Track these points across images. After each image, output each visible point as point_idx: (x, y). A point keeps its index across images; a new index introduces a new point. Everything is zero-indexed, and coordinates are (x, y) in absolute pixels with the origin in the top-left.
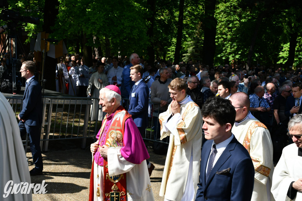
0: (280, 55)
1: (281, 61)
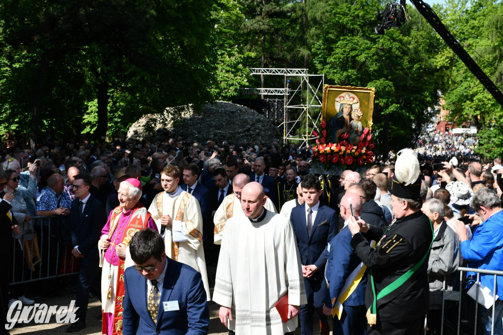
0: (84, 119)
1: (87, 129)
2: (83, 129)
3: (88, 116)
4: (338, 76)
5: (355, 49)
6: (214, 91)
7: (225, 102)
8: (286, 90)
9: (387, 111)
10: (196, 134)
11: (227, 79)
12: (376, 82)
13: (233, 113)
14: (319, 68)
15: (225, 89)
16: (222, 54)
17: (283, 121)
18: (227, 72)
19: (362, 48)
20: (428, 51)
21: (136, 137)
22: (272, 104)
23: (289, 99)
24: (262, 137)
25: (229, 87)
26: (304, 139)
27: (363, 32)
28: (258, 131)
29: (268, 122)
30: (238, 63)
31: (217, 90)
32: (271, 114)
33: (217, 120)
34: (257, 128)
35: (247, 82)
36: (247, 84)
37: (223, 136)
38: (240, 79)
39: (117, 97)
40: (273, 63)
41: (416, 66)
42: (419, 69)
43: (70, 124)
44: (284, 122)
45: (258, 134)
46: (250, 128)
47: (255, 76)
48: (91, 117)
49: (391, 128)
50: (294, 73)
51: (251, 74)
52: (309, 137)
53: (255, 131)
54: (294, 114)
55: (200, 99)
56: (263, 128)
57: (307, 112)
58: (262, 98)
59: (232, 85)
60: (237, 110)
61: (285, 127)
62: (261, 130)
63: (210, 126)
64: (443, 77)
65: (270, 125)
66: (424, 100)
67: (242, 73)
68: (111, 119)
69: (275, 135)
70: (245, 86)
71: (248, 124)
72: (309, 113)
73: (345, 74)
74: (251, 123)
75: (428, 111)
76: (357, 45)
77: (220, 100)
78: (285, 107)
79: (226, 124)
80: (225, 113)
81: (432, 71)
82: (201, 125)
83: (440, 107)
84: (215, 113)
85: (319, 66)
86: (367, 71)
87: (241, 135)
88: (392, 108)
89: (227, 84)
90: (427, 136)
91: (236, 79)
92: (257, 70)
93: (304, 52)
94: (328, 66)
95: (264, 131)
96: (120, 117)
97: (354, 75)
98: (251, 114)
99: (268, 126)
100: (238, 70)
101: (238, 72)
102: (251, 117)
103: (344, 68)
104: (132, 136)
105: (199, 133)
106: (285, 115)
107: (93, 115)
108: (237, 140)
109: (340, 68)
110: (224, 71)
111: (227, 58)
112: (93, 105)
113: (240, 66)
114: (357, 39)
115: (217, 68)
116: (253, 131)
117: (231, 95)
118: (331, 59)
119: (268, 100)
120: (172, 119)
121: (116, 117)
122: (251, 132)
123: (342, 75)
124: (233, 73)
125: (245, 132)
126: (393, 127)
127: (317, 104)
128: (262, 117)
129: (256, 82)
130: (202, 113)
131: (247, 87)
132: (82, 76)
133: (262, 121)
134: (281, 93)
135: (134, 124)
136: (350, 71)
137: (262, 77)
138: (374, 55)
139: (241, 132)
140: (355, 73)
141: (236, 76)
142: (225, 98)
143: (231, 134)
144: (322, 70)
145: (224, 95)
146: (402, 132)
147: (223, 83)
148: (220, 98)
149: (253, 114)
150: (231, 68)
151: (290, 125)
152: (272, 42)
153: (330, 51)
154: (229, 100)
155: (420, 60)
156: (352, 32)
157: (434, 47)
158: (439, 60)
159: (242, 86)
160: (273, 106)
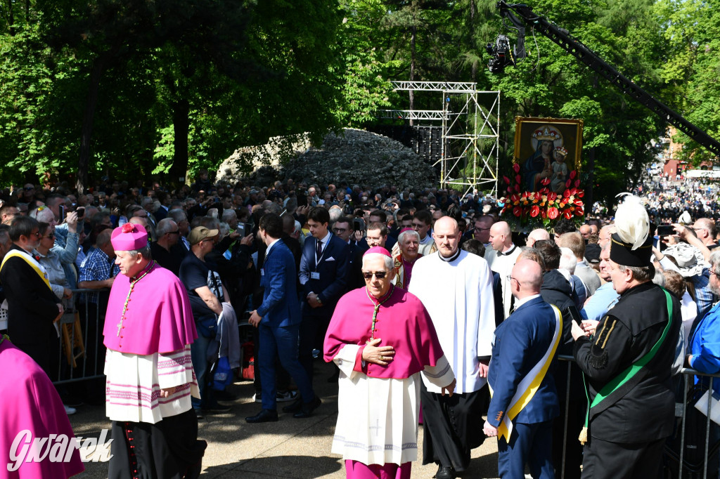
0: (156, 153)
1: (160, 168)
2: (154, 168)
3: (161, 148)
4: (521, 93)
5: (546, 55)
6: (339, 113)
7: (357, 129)
8: (445, 113)
9: (591, 145)
10: (314, 175)
11: (360, 97)
12: (575, 102)
13: (368, 145)
14: (492, 81)
15: (357, 111)
16: (353, 61)
17: (440, 158)
18: (360, 86)
19: (555, 53)
20: (652, 58)
21: (229, 179)
22: (425, 133)
23: (448, 125)
24: (409, 180)
25: (363, 108)
26: (470, 184)
28: (403, 171)
29: (418, 159)
30: (376, 74)
31: (345, 113)
32: (422, 148)
33: (344, 154)
34: (401, 168)
35: (388, 101)
36: (389, 104)
37: (353, 178)
38: (378, 97)
39: (202, 122)
40: (427, 74)
43: (136, 160)
44: (442, 159)
45: (404, 176)
46: (392, 167)
47: (400, 92)
48: (165, 150)
49: (597, 169)
50: (457, 88)
51: (395, 90)
52: (477, 181)
53: (399, 171)
54: (455, 147)
55: (320, 125)
56: (411, 168)
57: (475, 145)
58: (411, 124)
59: (367, 105)
60: (374, 141)
61: (442, 166)
62: (408, 170)
63: (335, 163)
64: (673, 95)
65: (421, 164)
66: (646, 128)
67: (381, 88)
68: (194, 154)
69: (429, 178)
70: (384, 107)
71: (389, 161)
72: (478, 146)
73: (531, 90)
74: (393, 159)
75: (651, 144)
76: (549, 48)
77: (349, 127)
78: (443, 137)
79: (358, 162)
80: (357, 145)
81: (658, 86)
82: (321, 162)
83: (668, 139)
84: (342, 145)
85: (493, 79)
86: (562, 86)
87: (380, 176)
88: (599, 140)
89: (359, 104)
90: (649, 180)
91: (373, 98)
92: (403, 85)
93: (472, 58)
94: (507, 79)
95: (412, 171)
96: (206, 149)
97: (544, 91)
98: (393, 147)
99: (418, 165)
100: (376, 84)
101: (376, 86)
102: (394, 151)
103: (530, 81)
104: (224, 177)
105: (319, 173)
106: (442, 148)
107: (168, 147)
108: (374, 184)
109: (524, 81)
110: (355, 85)
111: (360, 67)
112: (168, 133)
113: (379, 78)
115: (345, 81)
116: (397, 172)
117: (365, 119)
118: (510, 69)
119: (418, 126)
120: (279, 152)
121: (200, 150)
122: (394, 173)
123: (527, 92)
124: (368, 88)
125: (384, 172)
126: (601, 167)
127: (489, 134)
128: (409, 152)
129: (401, 101)
130: (324, 145)
131: (389, 108)
132: (152, 92)
133: (409, 158)
134: (438, 117)
135: (225, 161)
136: (538, 86)
137: (411, 94)
138: (573, 63)
139: (379, 173)
140: (546, 89)
141: (373, 93)
142: (356, 124)
143: (364, 175)
144: (497, 84)
145: (355, 119)
146: (613, 174)
147: (353, 103)
148: (350, 124)
149: (397, 147)
150: (366, 80)
151: (450, 163)
152: (427, 44)
154: (362, 127)
155: (641, 71)
157: (661, 51)
158: (669, 71)
159: (381, 107)
160: (426, 135)
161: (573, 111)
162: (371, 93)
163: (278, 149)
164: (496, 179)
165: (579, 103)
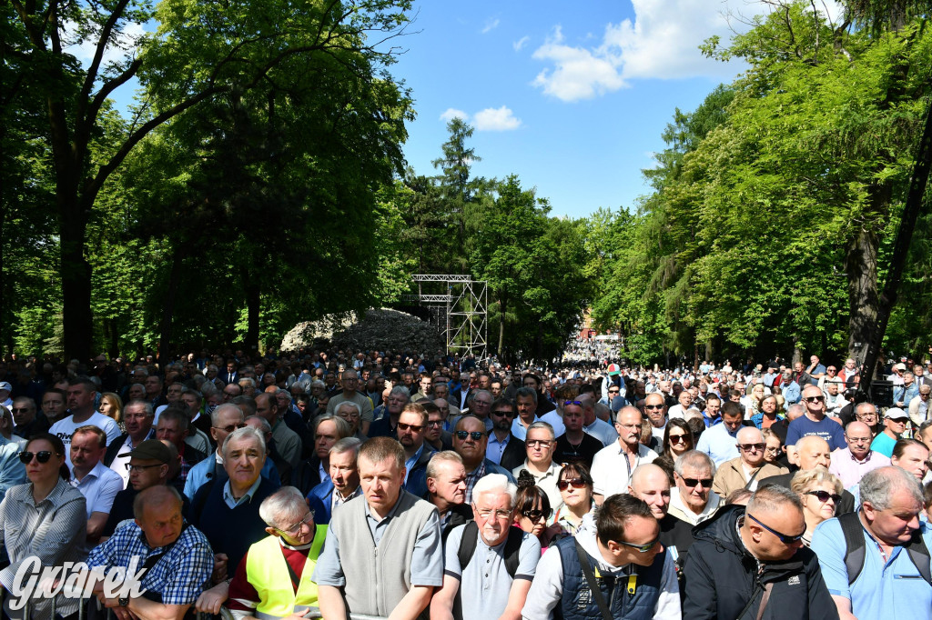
2: (234, 339)
3: (240, 323)
4: (496, 284)
5: (512, 258)
7: (387, 308)
8: (449, 297)
9: (545, 318)
11: (389, 285)
12: (533, 290)
13: (396, 320)
15: (386, 295)
16: (383, 260)
17: (446, 329)
18: (389, 277)
19: (518, 257)
20: (577, 262)
21: (293, 346)
22: (435, 311)
23: (451, 305)
25: (391, 293)
26: (467, 347)
27: (520, 241)
28: (422, 339)
29: (432, 329)
30: (400, 269)
32: (433, 322)
33: (379, 327)
34: (421, 336)
35: (409, 288)
36: (409, 290)
37: (385, 343)
38: (402, 285)
41: (566, 276)
42: (567, 279)
45: (423, 342)
46: (414, 336)
47: (416, 282)
48: (242, 326)
50: (456, 279)
51: (413, 280)
52: (472, 344)
53: (418, 338)
54: (457, 321)
56: (427, 336)
58: (424, 305)
59: (394, 291)
60: (400, 317)
61: (448, 334)
63: (372, 334)
64: (590, 286)
65: (434, 332)
67: (403, 279)
68: (264, 328)
69: (439, 343)
70: (406, 293)
71: (411, 331)
72: (472, 320)
73: (502, 282)
74: (415, 330)
76: (514, 254)
78: (447, 314)
79: (389, 332)
80: (387, 320)
81: (582, 280)
84: (377, 320)
88: (550, 315)
89: (388, 290)
91: (398, 286)
92: (419, 277)
93: (463, 261)
94: (486, 275)
95: (428, 339)
96: (274, 325)
97: (511, 283)
98: (414, 321)
100: (400, 276)
101: (399, 278)
102: (415, 324)
103: (502, 276)
104: (288, 345)
105: (360, 341)
106: (447, 322)
107: (244, 323)
109: (498, 276)
110: (385, 277)
111: (388, 264)
112: (245, 313)
113: (402, 272)
114: (514, 247)
115: (377, 274)
117: (392, 301)
118: (488, 268)
119: (430, 306)
120: (332, 327)
121: (270, 325)
123: (500, 283)
124: (394, 279)
131: (409, 293)
133: (425, 328)
134: (444, 299)
135: (289, 332)
136: (507, 279)
138: (531, 263)
139: (405, 340)
140: (512, 281)
141: (398, 282)
142: (386, 305)
143: (394, 342)
145: (385, 301)
147: (384, 289)
149: (416, 321)
150: (393, 273)
151: (453, 333)
152: (428, 251)
153: (487, 260)
154: (390, 307)
155: (571, 270)
156: (508, 242)
157: (582, 258)
158: (587, 271)
159: (404, 292)
160: (435, 313)
161: (532, 296)
162: (396, 282)
163: (331, 324)
164: (485, 343)
165: (536, 290)
